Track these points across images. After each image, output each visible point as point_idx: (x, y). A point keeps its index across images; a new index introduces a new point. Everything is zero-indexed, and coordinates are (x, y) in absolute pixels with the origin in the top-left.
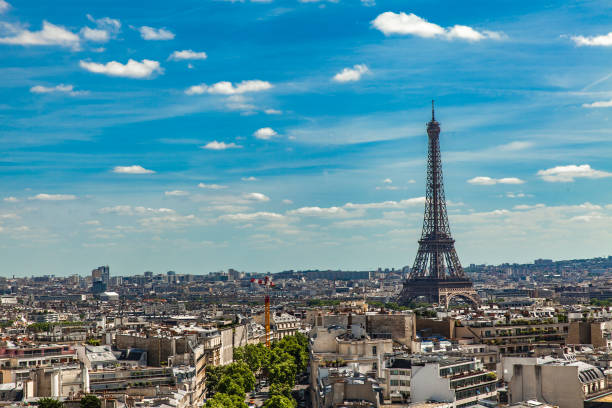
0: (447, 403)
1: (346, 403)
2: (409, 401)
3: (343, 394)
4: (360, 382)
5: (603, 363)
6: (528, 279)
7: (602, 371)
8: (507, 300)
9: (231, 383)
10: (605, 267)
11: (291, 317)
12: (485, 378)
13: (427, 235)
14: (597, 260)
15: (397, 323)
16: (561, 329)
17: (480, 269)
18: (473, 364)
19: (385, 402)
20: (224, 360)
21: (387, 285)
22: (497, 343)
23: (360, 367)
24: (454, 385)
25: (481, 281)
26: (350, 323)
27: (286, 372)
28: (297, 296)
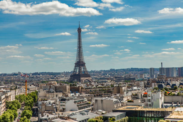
0: (76, 111)
1: (46, 112)
2: (65, 111)
3: (45, 109)
4: (50, 105)
5: (121, 99)
6: (108, 74)
7: (120, 101)
8: (100, 81)
9: (13, 106)
10: (130, 71)
11: (34, 86)
12: (87, 104)
13: (77, 62)
14: (128, 69)
15: (64, 88)
16: (112, 89)
17: (94, 72)
18: (84, 100)
19: (58, 111)
20: (12, 99)
21: (66, 76)
22: (93, 94)
23: (51, 101)
24: (78, 106)
25: (94, 75)
26: (50, 88)
27: (30, 103)
28: (38, 80)
